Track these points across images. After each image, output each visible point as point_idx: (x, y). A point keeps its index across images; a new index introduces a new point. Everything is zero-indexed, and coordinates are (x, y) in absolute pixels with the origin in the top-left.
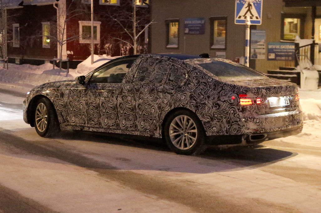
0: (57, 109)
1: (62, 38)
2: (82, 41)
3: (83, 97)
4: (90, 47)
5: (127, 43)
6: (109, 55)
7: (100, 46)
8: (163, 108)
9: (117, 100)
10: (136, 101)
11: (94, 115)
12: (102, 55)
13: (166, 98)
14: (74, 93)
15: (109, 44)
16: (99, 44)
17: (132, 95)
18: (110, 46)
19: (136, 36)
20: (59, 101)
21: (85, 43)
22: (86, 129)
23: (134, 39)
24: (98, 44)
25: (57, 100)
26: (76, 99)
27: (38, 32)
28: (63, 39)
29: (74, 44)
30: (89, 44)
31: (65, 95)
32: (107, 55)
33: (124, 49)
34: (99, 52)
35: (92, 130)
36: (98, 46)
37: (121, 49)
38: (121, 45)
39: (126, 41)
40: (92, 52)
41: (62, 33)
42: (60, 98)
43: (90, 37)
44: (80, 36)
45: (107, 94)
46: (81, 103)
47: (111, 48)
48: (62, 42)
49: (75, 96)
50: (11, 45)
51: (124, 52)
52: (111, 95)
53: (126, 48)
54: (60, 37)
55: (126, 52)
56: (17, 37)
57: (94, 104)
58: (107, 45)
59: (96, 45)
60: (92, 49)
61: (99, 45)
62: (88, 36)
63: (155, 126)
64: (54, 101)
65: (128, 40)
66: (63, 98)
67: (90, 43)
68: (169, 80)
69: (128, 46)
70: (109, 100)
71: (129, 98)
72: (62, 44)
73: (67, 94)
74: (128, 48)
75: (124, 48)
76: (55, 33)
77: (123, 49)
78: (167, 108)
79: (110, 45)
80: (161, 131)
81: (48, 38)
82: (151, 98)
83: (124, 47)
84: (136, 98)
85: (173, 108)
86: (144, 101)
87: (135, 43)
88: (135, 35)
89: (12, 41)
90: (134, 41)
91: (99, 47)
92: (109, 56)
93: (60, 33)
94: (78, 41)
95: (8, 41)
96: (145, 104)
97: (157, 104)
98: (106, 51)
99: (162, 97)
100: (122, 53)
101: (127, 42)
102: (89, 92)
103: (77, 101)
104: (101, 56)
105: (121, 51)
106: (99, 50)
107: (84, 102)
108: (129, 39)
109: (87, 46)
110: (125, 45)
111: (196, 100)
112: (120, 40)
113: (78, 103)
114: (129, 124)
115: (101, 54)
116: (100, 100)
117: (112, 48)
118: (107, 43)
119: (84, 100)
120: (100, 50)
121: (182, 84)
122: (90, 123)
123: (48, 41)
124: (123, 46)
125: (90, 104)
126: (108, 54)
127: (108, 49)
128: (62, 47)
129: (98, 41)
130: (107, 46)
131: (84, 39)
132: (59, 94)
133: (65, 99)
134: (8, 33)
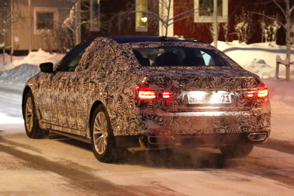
1: (167, 15)
2: (198, 19)
4: (212, 29)
5: (273, 21)
6: (243, 41)
7: (228, 27)
12: (231, 41)
15: (243, 23)
16: (226, 23)
18: (245, 27)
19: (290, 8)
21: (204, 21)
23: (286, 13)
24: (224, 24)
27: (130, 6)
28: (168, 17)
29: (187, 24)
30: (210, 24)
32: (240, 42)
33: (269, 31)
34: (226, 36)
36: (225, 27)
37: (263, 31)
38: (263, 24)
39: (272, 17)
40: (215, 37)
41: (168, 6)
43: (212, 11)
44: (196, 11)
47: (246, 30)
48: (168, 22)
50: (88, 28)
51: (268, 37)
53: (272, 29)
54: (163, 13)
55: (271, 35)
56: (96, 14)
58: (239, 25)
59: (221, 25)
60: (215, 32)
61: (227, 25)
62: (209, 10)
65: (275, 15)
67: (213, 22)
69: (275, 26)
72: (168, 25)
74: (275, 29)
75: (267, 29)
76: (156, 6)
77: (266, 31)
79: (244, 25)
81: (144, 15)
83: (269, 28)
87: (288, 20)
88: (288, 6)
89: (88, 21)
90: (286, 16)
91: (227, 29)
92: (244, 43)
93: (163, 6)
94: (192, 19)
95: (84, 22)
98: (239, 35)
100: (264, 37)
101: (273, 19)
104: (230, 43)
105: (263, 35)
106: (227, 33)
108: (277, 14)
109: (206, 27)
110: (269, 24)
112: (262, 16)
115: (230, 39)
117: (248, 29)
118: (240, 21)
120: (229, 32)
123: (145, 20)
124: (267, 25)
126: (241, 40)
127: (241, 31)
128: (167, 29)
129: (224, 18)
130: (239, 27)
131: (203, 15)
134: (82, 8)
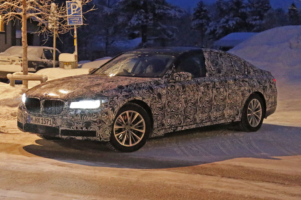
0: (154, 113)
3: (182, 95)
8: (245, 94)
9: (213, 93)
10: (227, 92)
11: (190, 112)
13: (246, 85)
14: (171, 92)
17: (223, 87)
20: (156, 103)
22: (179, 129)
25: (155, 102)
26: (175, 98)
31: (163, 96)
35: (184, 129)
42: (158, 100)
45: (203, 88)
46: (180, 101)
49: (174, 95)
52: (207, 89)
57: (193, 100)
63: (238, 111)
64: (151, 105)
66: (161, 99)
68: (236, 70)
70: (206, 94)
71: (222, 90)
73: (165, 94)
78: (247, 94)
80: (241, 115)
82: (237, 87)
84: (227, 89)
85: (251, 93)
86: (232, 90)
96: (234, 93)
97: (241, 92)
99: (243, 85)
102: (187, 89)
103: (176, 100)
107: (183, 101)
111: (262, 85)
113: (176, 102)
114: (218, 114)
116: (198, 95)
119: (184, 98)
121: (246, 73)
122: (186, 121)
125: (188, 101)
132: (156, 96)
133: (164, 100)
